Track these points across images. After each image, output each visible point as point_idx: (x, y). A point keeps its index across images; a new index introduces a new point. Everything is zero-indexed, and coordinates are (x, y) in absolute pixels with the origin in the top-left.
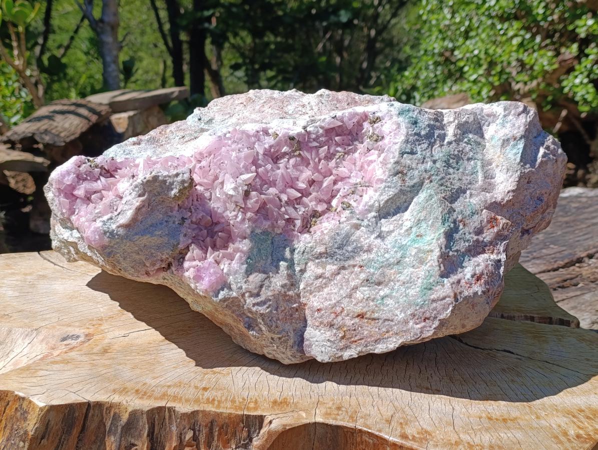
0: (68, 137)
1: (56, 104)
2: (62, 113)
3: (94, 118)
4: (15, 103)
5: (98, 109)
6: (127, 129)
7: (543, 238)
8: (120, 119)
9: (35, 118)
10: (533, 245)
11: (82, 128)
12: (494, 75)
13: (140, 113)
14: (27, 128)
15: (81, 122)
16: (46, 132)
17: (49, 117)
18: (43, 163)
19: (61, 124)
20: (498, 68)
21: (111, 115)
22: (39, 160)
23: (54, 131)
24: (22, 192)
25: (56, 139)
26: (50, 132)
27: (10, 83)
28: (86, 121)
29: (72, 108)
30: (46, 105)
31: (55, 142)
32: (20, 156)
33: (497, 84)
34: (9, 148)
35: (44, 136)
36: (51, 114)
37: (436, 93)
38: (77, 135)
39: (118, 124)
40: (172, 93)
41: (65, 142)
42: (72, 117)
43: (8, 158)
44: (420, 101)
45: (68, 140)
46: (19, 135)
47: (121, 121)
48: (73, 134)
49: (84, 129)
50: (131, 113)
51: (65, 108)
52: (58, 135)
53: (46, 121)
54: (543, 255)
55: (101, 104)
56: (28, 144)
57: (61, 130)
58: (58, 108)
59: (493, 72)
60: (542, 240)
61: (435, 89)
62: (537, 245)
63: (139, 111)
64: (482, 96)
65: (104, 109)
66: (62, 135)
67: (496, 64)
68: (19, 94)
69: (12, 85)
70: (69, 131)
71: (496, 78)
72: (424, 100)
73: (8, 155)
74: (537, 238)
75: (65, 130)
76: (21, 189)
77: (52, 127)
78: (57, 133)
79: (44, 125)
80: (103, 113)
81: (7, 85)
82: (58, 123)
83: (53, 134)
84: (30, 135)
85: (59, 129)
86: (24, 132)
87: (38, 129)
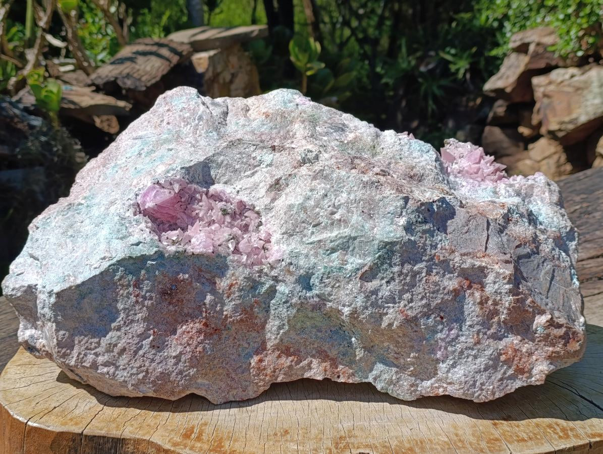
0: (149, 81)
1: (139, 43)
2: (144, 54)
3: (175, 59)
4: (101, 40)
5: (180, 49)
6: (207, 70)
7: (599, 217)
8: (200, 59)
9: (118, 59)
10: (588, 225)
11: (163, 70)
12: (583, 17)
13: (221, 53)
14: (110, 72)
15: (162, 64)
16: (128, 76)
17: (131, 60)
18: (125, 107)
19: (143, 67)
20: (587, 10)
21: (192, 55)
22: (121, 104)
23: (135, 75)
24: (107, 131)
25: (138, 83)
26: (132, 76)
27: (97, 20)
28: (168, 63)
29: (154, 48)
30: (129, 44)
31: (136, 87)
32: (103, 100)
33: (585, 26)
34: (93, 91)
35: (126, 80)
36: (134, 56)
37: (528, 23)
38: (158, 79)
39: (199, 64)
40: (252, 32)
41: (146, 86)
42: (153, 59)
43: (92, 102)
44: (511, 31)
45: (149, 84)
46: (102, 79)
47: (202, 61)
48: (154, 78)
49: (165, 72)
50: (212, 53)
51: (148, 48)
52: (139, 80)
53: (128, 64)
54: (595, 237)
55: (182, 43)
56: (111, 88)
57: (143, 74)
58: (141, 48)
59: (582, 14)
60: (599, 219)
61: (527, 19)
62: (592, 225)
63: (219, 50)
64: (570, 37)
65: (185, 49)
66: (144, 79)
67: (585, 5)
68: (106, 31)
69: (98, 23)
70: (150, 75)
71: (584, 20)
72: (516, 30)
73: (92, 99)
74: (594, 217)
75: (146, 73)
76: (106, 128)
77: (135, 71)
78: (139, 77)
79: (126, 68)
80: (184, 53)
81: (94, 22)
82: (140, 65)
83: (134, 78)
84: (113, 79)
85: (141, 72)
86: (107, 76)
87: (120, 73)
